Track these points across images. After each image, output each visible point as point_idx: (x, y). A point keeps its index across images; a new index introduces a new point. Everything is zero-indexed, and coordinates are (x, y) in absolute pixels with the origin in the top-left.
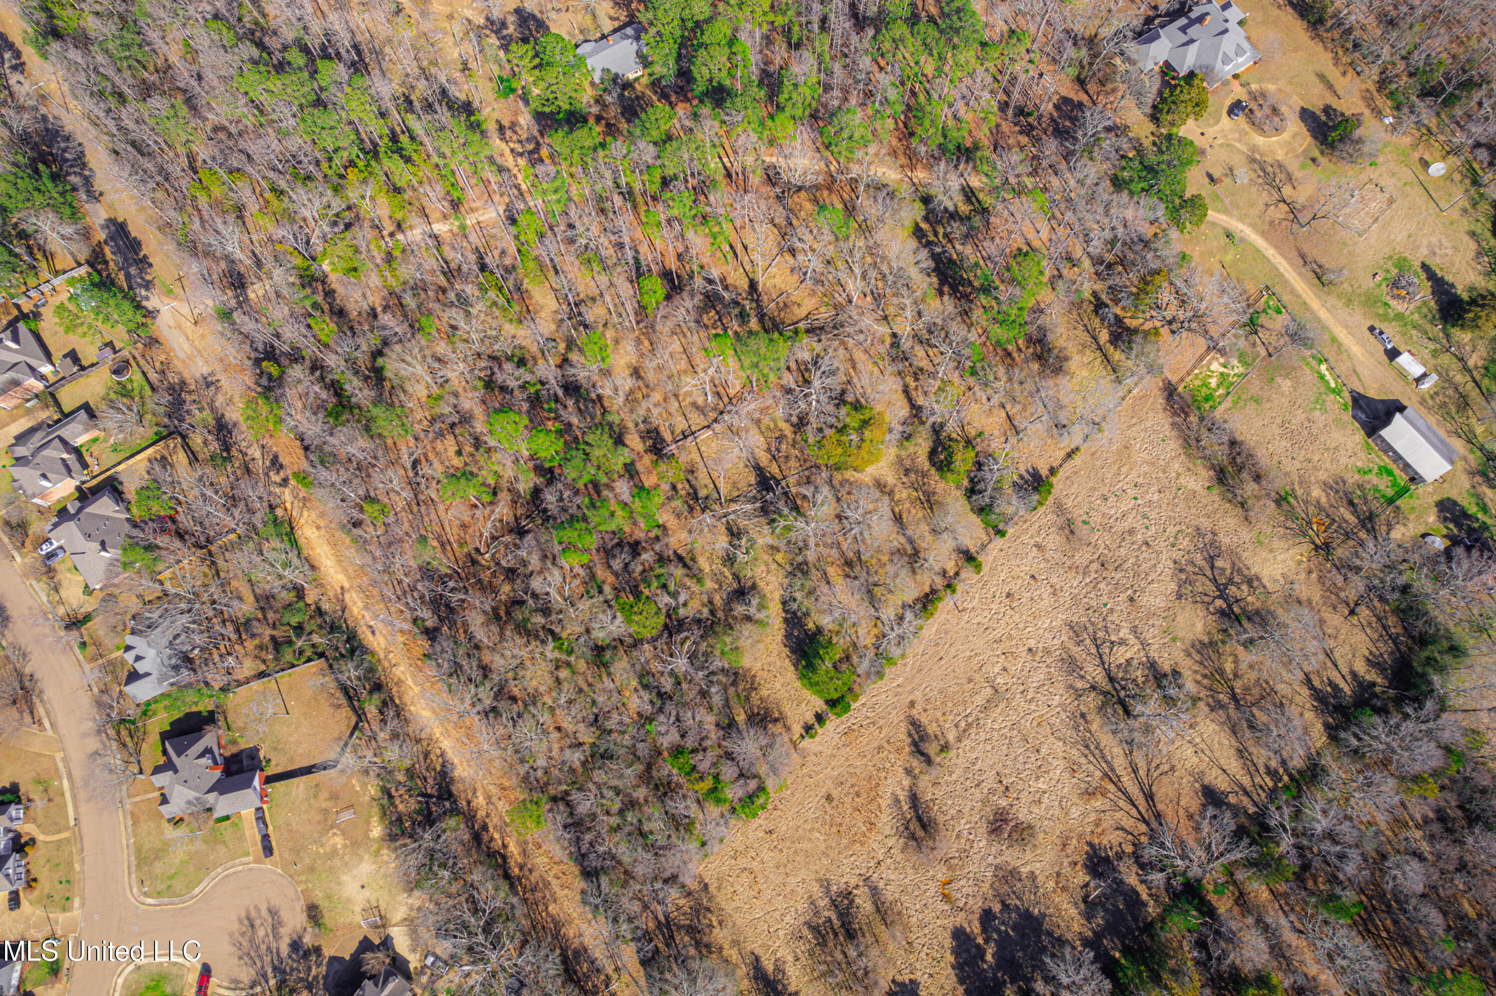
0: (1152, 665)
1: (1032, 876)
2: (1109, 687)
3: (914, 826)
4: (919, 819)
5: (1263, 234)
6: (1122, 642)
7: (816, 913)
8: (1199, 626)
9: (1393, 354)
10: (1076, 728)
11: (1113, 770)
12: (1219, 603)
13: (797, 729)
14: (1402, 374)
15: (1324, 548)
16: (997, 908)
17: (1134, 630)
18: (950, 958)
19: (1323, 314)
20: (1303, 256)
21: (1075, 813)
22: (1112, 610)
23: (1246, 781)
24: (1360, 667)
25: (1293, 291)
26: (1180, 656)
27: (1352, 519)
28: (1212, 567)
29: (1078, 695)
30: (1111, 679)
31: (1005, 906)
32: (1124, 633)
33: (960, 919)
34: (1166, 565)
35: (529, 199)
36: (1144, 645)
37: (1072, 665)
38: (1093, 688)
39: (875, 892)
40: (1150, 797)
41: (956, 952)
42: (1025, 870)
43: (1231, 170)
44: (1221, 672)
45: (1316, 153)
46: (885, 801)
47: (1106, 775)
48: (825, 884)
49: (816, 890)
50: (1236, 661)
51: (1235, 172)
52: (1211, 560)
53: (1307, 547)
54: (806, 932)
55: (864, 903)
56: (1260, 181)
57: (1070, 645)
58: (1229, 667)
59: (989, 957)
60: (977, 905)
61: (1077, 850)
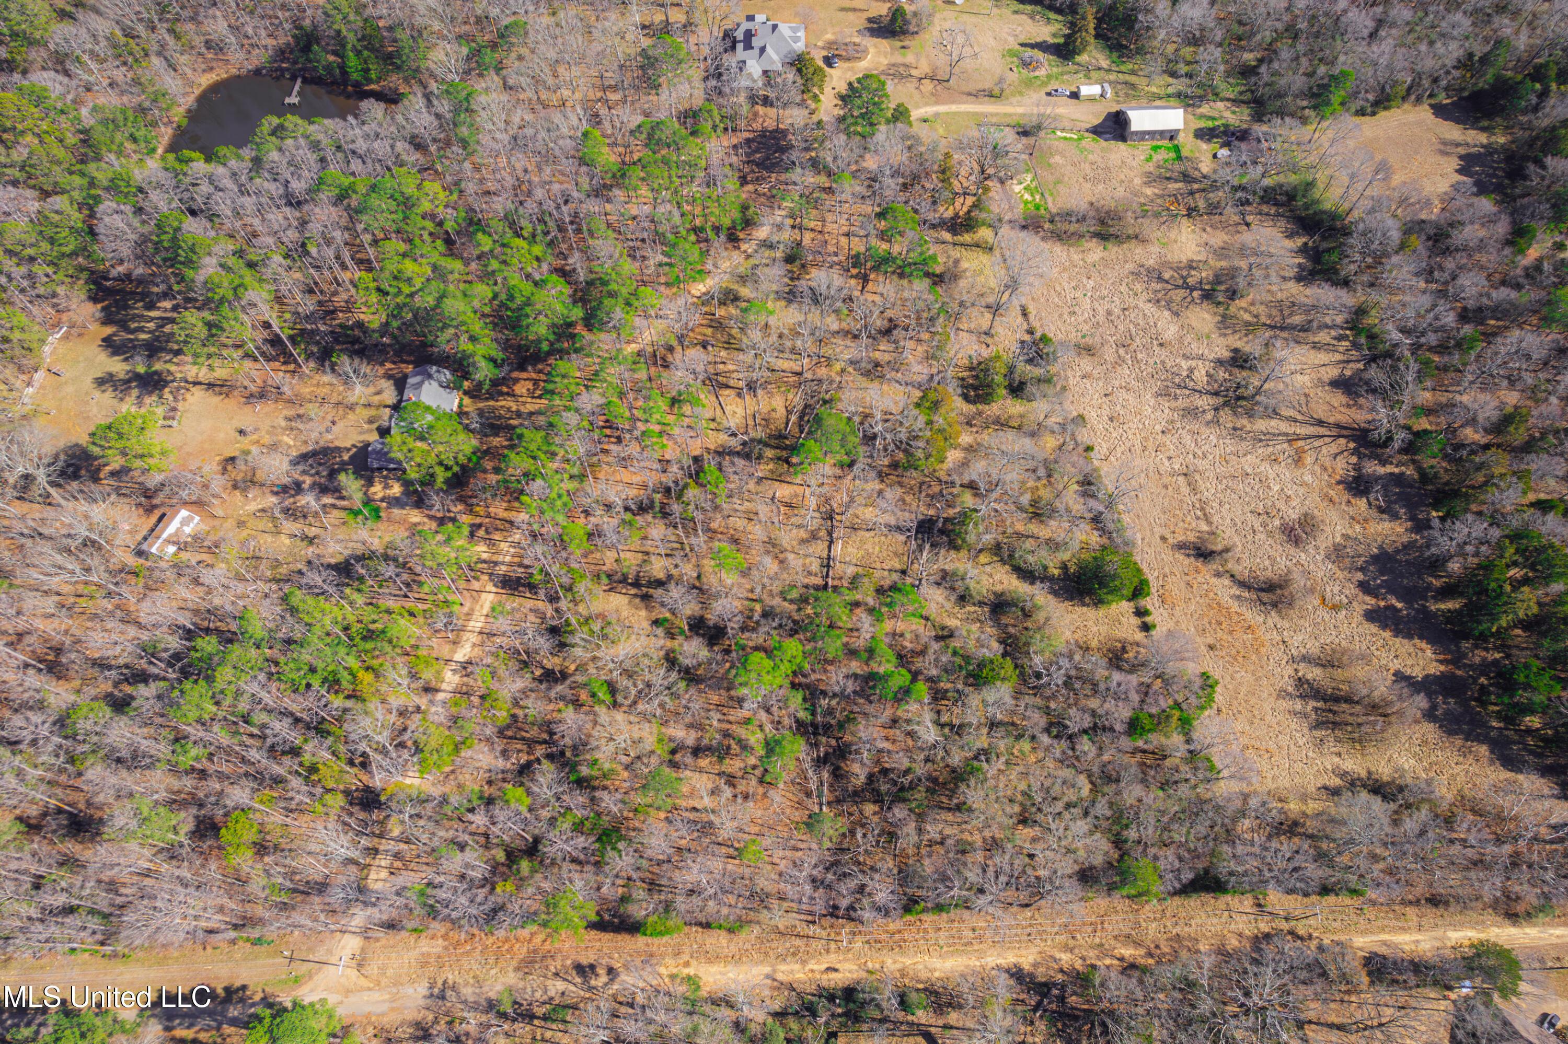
0: (1220, 362)
1: (1346, 537)
2: (1221, 400)
3: (1265, 597)
4: (1262, 590)
5: (937, 103)
6: (1191, 370)
7: (1306, 716)
8: (1206, 316)
9: (1075, 95)
10: (1242, 439)
11: (1287, 434)
12: (1196, 294)
13: (1139, 636)
14: (1091, 99)
15: (1191, 212)
16: (1360, 576)
17: (1186, 357)
18: (1387, 634)
19: (1020, 110)
20: (970, 94)
21: (1308, 478)
22: (1163, 362)
23: (1339, 357)
24: (1289, 244)
25: (992, 115)
26: (1221, 341)
27: (1180, 185)
28: (1167, 282)
29: (1216, 422)
30: (1216, 394)
31: (1361, 569)
32: (1185, 364)
33: (1358, 610)
34: (1149, 308)
35: (500, 559)
36: (1200, 357)
37: (1191, 413)
38: (1216, 410)
39: (1306, 659)
40: (1320, 423)
41: (1384, 627)
42: (1338, 539)
44: (1248, 324)
45: (900, 44)
46: (1235, 606)
47: (1289, 441)
48: (1282, 694)
49: (1285, 704)
50: (1246, 310)
52: (1160, 279)
53: (1185, 221)
54: (1318, 733)
55: (1314, 673)
57: (1174, 404)
58: (1247, 317)
59: (1399, 605)
60: (1351, 590)
61: (1339, 494)
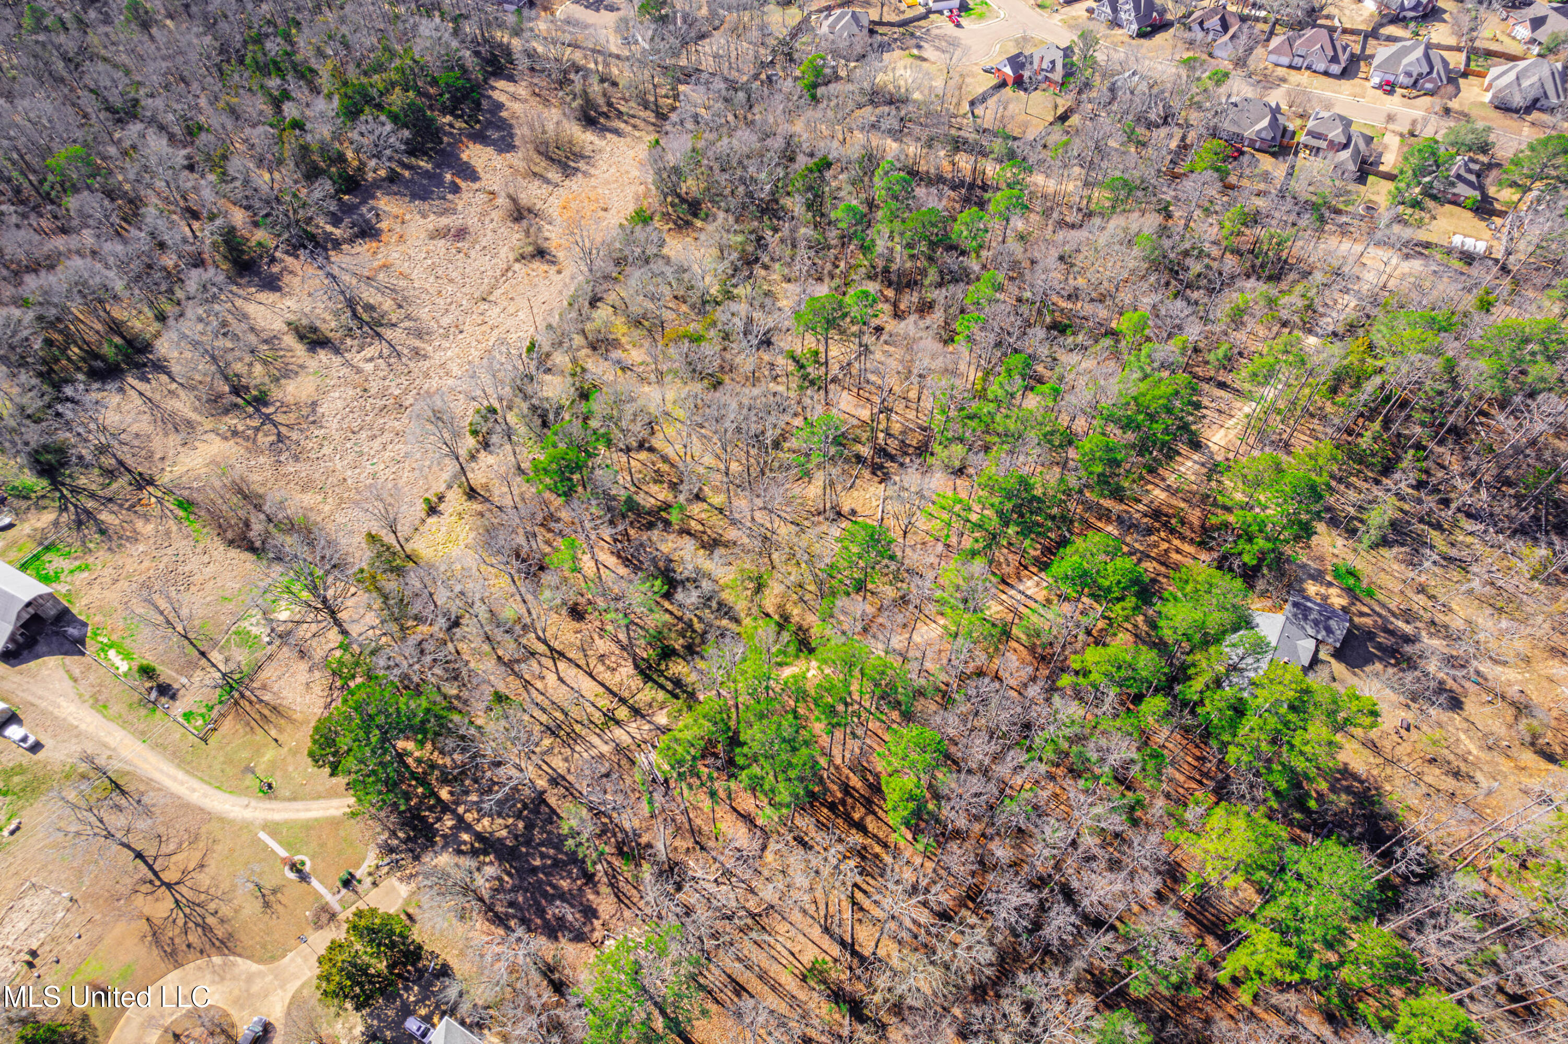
0: (337, 351)
1: (424, 216)
2: (379, 329)
3: (530, 216)
4: (526, 220)
6: (371, 360)
7: (588, 163)
8: (290, 389)
10: (405, 298)
12: (270, 410)
15: (142, 483)
16: (449, 197)
17: (359, 371)
18: (478, 169)
21: (396, 255)
22: (385, 378)
23: (240, 302)
26: (311, 364)
27: (104, 516)
28: (279, 434)
29: (408, 317)
30: (378, 335)
31: (442, 199)
32: (369, 366)
33: (476, 186)
34: (331, 423)
36: (347, 364)
37: (418, 333)
38: (394, 325)
39: (548, 182)
40: (330, 276)
41: (475, 172)
42: (432, 218)
43: (267, 905)
44: (265, 363)
46: (558, 221)
47: (372, 279)
48: (587, 176)
51: (258, 904)
52: (280, 440)
53: (165, 479)
54: (590, 154)
55: (554, 176)
56: (212, 906)
57: (423, 345)
59: (449, 175)
60: (465, 194)
61: (389, 237)
